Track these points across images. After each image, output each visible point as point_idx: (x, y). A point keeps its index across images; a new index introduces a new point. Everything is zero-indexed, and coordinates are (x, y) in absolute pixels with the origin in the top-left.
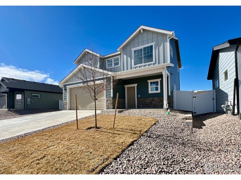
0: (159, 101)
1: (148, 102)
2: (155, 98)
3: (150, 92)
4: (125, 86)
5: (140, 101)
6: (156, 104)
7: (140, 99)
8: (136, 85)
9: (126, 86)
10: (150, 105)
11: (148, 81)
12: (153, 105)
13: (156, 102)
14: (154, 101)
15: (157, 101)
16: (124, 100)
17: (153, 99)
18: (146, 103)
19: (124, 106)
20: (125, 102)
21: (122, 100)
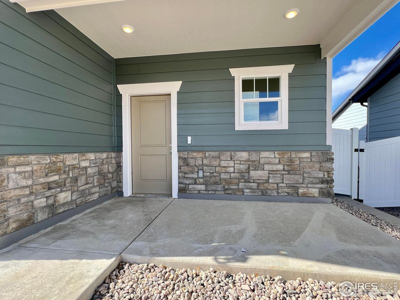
0: (280, 167)
1: (232, 170)
2: (264, 154)
3: (241, 124)
4: (120, 87)
5: (192, 162)
6: (267, 181)
7: (195, 154)
8: (173, 87)
9: (127, 91)
10: (241, 185)
11: (234, 72)
12: (254, 185)
13: (271, 172)
14: (258, 166)
15: (275, 168)
16: (113, 155)
17: (254, 157)
18: (223, 176)
19: (114, 184)
20: (119, 166)
21: (105, 155)
